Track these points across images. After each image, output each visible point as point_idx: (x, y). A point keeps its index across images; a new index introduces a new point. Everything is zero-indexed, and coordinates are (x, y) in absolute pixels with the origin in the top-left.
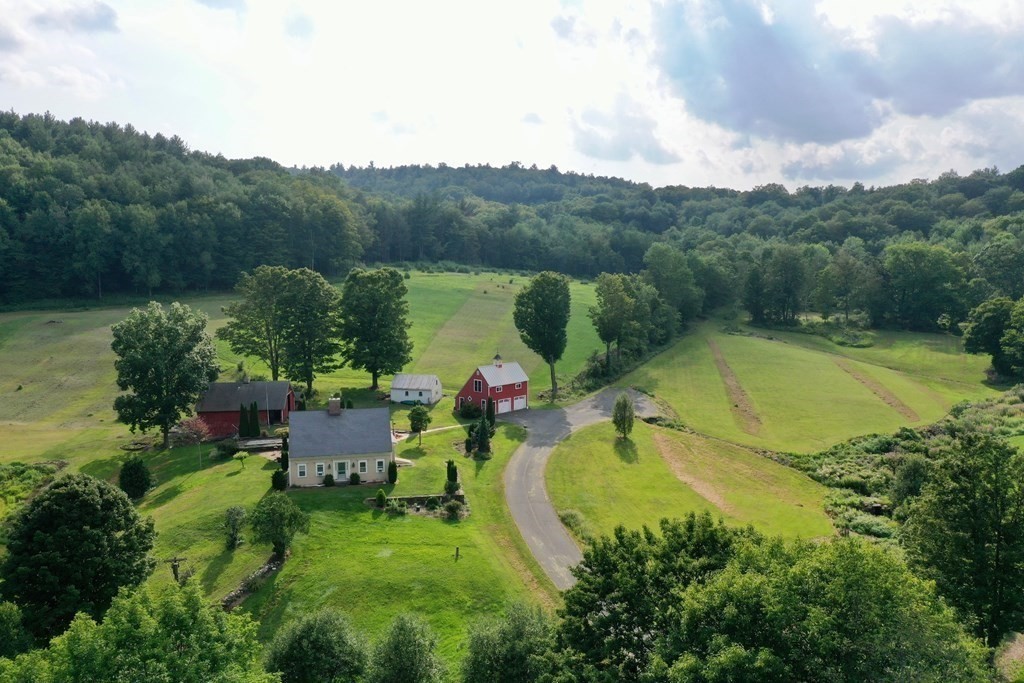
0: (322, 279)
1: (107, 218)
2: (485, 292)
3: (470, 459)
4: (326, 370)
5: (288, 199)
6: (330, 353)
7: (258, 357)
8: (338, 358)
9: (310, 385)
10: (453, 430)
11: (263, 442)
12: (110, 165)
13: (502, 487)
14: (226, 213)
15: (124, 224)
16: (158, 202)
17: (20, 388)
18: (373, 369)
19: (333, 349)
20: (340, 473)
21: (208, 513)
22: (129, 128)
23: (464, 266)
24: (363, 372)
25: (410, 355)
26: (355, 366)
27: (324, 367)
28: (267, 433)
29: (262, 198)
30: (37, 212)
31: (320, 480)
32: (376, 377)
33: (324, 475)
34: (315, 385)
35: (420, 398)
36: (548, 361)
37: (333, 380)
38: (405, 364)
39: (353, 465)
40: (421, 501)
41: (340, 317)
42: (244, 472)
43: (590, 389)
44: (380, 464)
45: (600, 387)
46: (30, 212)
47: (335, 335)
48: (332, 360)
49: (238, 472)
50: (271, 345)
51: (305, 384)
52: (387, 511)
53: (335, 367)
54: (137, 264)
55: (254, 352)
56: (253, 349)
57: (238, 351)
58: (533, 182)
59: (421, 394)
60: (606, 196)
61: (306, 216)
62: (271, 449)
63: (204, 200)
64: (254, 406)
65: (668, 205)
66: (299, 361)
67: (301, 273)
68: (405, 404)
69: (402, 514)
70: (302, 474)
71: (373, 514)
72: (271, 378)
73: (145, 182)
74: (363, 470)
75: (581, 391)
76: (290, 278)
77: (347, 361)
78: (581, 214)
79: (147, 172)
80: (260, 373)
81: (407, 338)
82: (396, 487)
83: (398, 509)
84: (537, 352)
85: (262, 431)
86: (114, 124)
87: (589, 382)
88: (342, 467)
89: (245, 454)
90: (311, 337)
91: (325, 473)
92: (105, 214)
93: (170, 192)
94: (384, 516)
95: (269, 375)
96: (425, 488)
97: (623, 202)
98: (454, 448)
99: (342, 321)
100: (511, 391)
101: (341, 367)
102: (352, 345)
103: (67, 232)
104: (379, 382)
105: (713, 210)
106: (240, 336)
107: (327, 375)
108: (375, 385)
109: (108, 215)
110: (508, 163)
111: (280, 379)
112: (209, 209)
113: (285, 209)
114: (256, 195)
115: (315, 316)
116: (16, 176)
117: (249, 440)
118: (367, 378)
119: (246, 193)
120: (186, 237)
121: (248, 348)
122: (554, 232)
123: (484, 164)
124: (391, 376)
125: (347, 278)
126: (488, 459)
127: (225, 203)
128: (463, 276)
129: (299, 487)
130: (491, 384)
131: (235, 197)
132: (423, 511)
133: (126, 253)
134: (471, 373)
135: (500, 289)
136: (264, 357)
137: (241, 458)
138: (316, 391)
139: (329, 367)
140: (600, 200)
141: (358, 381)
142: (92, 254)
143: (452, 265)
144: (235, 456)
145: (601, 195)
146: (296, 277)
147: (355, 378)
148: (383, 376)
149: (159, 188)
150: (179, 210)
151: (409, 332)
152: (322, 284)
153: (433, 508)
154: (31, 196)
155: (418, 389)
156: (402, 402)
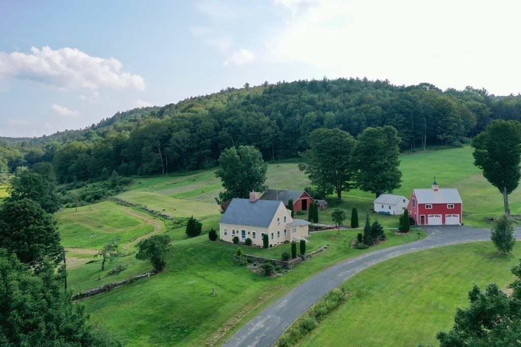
3: (352, 247)
9: (340, 197)
14: (374, 111)
20: (243, 237)
26: (364, 189)
31: (232, 239)
36: (502, 192)
39: (249, 233)
44: (263, 235)
59: (390, 207)
68: (382, 214)
69: (242, 265)
70: (226, 234)
73: (347, 101)
74: (254, 237)
82: (263, 250)
88: (243, 233)
91: (235, 235)
103: (300, 126)
112: (367, 110)
113: (407, 107)
116: (291, 104)
127: (375, 107)
129: (224, 241)
130: (420, 202)
132: (256, 267)
150: (350, 112)
155: (388, 204)
156: (379, 212)
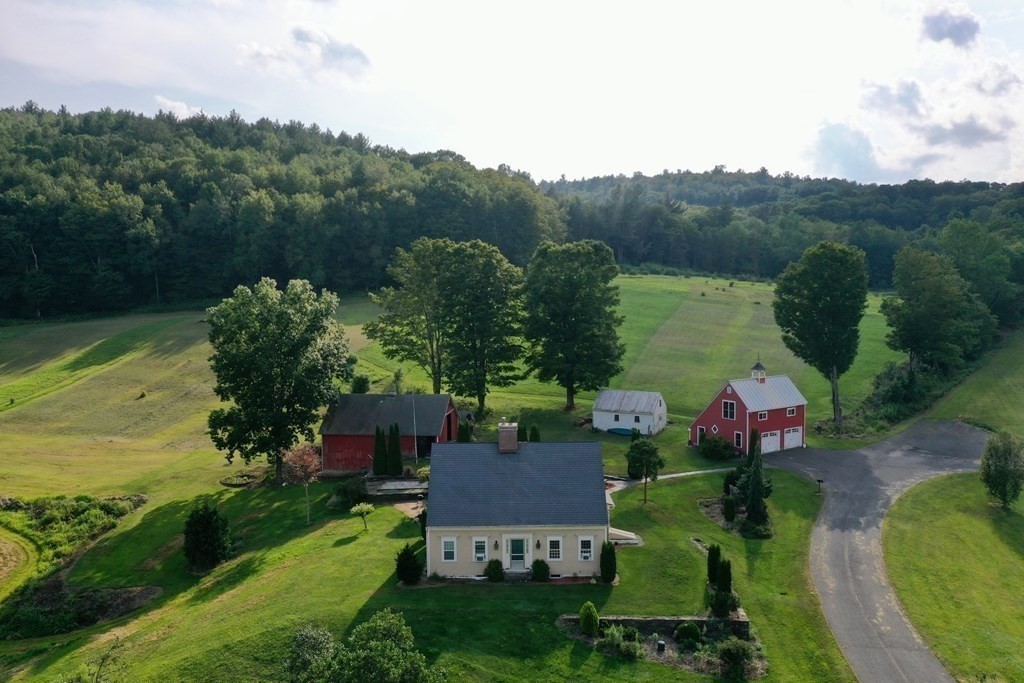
0: (500, 256)
1: (270, 208)
2: (703, 295)
3: (735, 534)
4: (503, 382)
5: (469, 186)
6: (509, 359)
7: (415, 363)
8: (520, 365)
9: (482, 400)
10: (693, 478)
11: (406, 484)
12: (286, 158)
13: (814, 603)
14: (400, 201)
15: (287, 215)
16: (328, 190)
17: (143, 396)
18: (567, 382)
19: (513, 352)
20: (513, 558)
21: (279, 623)
22: (315, 128)
23: (671, 269)
24: (554, 385)
25: (621, 364)
26: (544, 377)
27: (502, 377)
28: (412, 471)
29: (439, 183)
30: (201, 203)
31: (480, 568)
32: (571, 393)
33: (487, 560)
34: (489, 403)
35: (637, 426)
36: (827, 376)
37: (514, 396)
38: (612, 375)
39: (538, 545)
40: (667, 629)
41: (524, 309)
42: (363, 539)
43: (893, 420)
44: (586, 545)
45: (906, 417)
46: (194, 202)
47: (515, 333)
48: (512, 369)
49: (353, 539)
50: (432, 346)
51: (475, 400)
52: (601, 647)
53: (517, 378)
54: (300, 258)
55: (411, 356)
56: (409, 351)
57: (391, 354)
58: (740, 185)
59: (637, 419)
60: (833, 194)
61: (489, 204)
62: (412, 498)
63: (378, 188)
64: (395, 430)
65: (913, 201)
66: (468, 368)
67: (471, 247)
68: (615, 434)
69: (629, 657)
70: (449, 555)
71: (574, 653)
72: (430, 391)
73: (319, 172)
74: (555, 554)
75: (881, 423)
76: (457, 252)
77: (531, 370)
78: (804, 213)
79: (322, 164)
80: (419, 385)
81: (618, 339)
82: (614, 592)
83: (624, 644)
84: (810, 363)
85: (405, 468)
86: (299, 124)
87: (890, 409)
88: (517, 548)
89: (370, 507)
90: (483, 333)
91: (489, 555)
92: (268, 203)
93: (341, 180)
94: (594, 660)
95: (428, 387)
96: (670, 600)
97: (857, 200)
98: (703, 511)
99: (525, 314)
100: (779, 419)
101: (524, 378)
102: (539, 348)
103: (231, 224)
104: (576, 401)
105: (975, 205)
106: (394, 334)
107: (505, 389)
108: (570, 406)
109: (272, 204)
110: (710, 168)
111: (442, 392)
112: (382, 197)
113: (465, 196)
114: (434, 181)
115: (491, 306)
116: (188, 167)
117: (384, 480)
118: (560, 395)
119: (423, 180)
120: (355, 229)
121: (403, 350)
122: (776, 232)
123: (683, 170)
124: (593, 392)
125: (534, 255)
126: (768, 537)
127: (399, 191)
128: (670, 278)
129: (443, 579)
130: (752, 407)
131: (410, 184)
132: (671, 653)
133: (288, 247)
134: (719, 389)
135: (720, 291)
136: (423, 363)
137: (361, 514)
138: (490, 410)
139: (508, 378)
140: (825, 198)
141: (546, 399)
142: (254, 247)
143: (658, 267)
144: (354, 509)
145: (827, 193)
146: (464, 250)
147: (542, 394)
148: (582, 393)
149: (331, 177)
150: (349, 199)
151: (620, 331)
152: (499, 261)
153: (692, 648)
154: (199, 187)
155: (633, 411)
156: (609, 431)
